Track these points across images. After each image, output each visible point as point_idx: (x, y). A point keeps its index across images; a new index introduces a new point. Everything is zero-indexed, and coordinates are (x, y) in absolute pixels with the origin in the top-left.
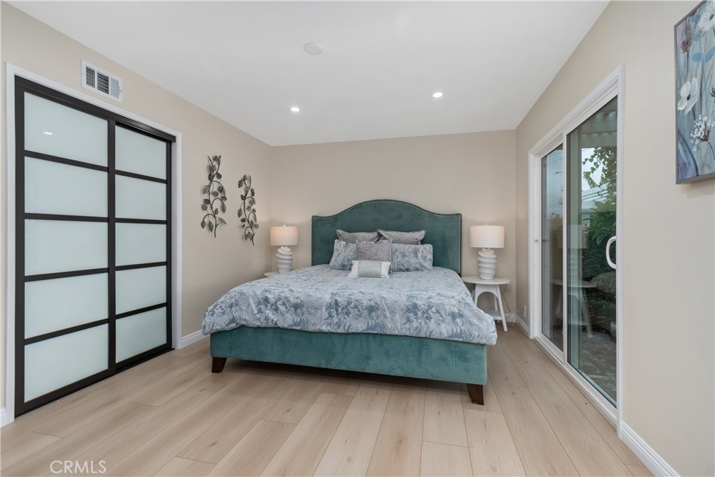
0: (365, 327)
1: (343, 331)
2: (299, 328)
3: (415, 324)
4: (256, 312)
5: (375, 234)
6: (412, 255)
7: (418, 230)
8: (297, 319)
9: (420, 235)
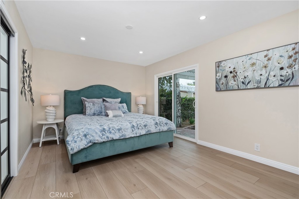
0: (145, 132)
1: (139, 135)
2: (123, 138)
3: (158, 128)
4: (101, 135)
5: (101, 100)
6: (122, 108)
7: (118, 98)
8: (121, 135)
9: (119, 100)
